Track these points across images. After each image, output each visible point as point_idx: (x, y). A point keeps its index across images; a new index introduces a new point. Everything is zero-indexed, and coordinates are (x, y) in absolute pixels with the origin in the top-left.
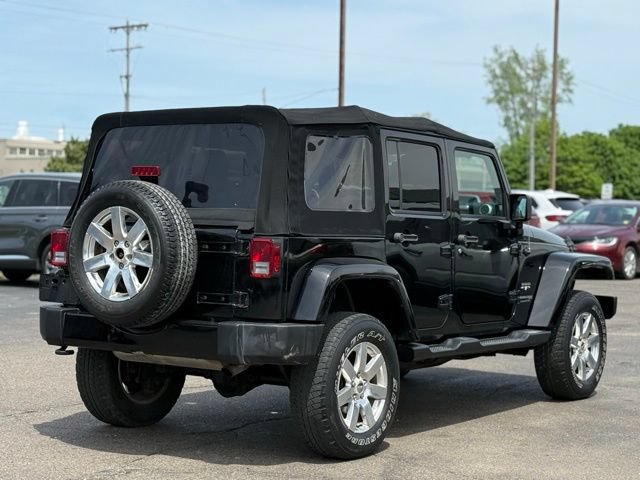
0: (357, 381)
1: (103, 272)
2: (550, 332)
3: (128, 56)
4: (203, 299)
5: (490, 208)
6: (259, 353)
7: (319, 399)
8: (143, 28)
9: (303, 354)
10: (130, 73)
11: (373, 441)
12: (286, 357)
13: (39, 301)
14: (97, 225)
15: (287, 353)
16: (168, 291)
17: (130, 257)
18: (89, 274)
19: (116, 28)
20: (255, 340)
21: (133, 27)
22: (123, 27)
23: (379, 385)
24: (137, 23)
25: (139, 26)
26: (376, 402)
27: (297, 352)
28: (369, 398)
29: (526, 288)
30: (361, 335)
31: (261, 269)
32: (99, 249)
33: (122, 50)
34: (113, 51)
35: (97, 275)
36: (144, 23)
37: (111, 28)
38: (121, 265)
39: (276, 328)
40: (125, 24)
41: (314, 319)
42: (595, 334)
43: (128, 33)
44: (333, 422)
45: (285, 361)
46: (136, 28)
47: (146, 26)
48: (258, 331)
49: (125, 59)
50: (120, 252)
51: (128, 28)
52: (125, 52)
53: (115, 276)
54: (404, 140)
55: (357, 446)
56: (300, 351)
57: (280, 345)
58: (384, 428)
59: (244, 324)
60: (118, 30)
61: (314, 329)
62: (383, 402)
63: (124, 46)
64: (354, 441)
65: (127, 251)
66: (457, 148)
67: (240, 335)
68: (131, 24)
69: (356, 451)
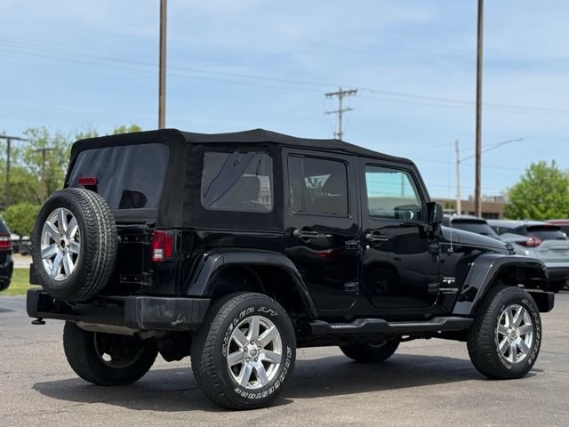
0: (250, 347)
1: (53, 258)
2: (471, 319)
3: (340, 117)
4: (123, 280)
5: (412, 214)
6: (153, 320)
7: (208, 359)
8: (353, 93)
9: (190, 321)
10: (343, 131)
11: (264, 396)
12: (174, 323)
13: (29, 284)
14: (50, 223)
15: (175, 321)
16: (90, 272)
17: (68, 246)
18: (44, 261)
19: (331, 95)
20: (150, 310)
21: (345, 92)
22: (336, 94)
23: (275, 352)
24: (348, 89)
25: (350, 92)
26: (272, 366)
27: (184, 320)
28: (263, 362)
29: (449, 282)
30: (251, 310)
31: (158, 254)
32: (52, 242)
33: (335, 112)
34: (328, 113)
35: (50, 261)
36: (354, 89)
37: (327, 95)
38: (64, 253)
39: (166, 301)
40: (338, 91)
41: (201, 294)
42: (528, 324)
43: (341, 98)
44: (221, 377)
45: (172, 327)
46: (347, 94)
47: (355, 91)
48: (152, 303)
49: (338, 120)
50: (63, 242)
51: (341, 94)
52: (338, 114)
53: (59, 260)
54: (307, 156)
55: (247, 399)
56: (187, 318)
57: (169, 314)
58: (277, 387)
59: (143, 297)
60: (333, 97)
61: (199, 302)
62: (278, 365)
63: (338, 109)
64: (244, 395)
65: (67, 243)
66: (368, 164)
67: (140, 306)
68: (343, 90)
69: (247, 403)
